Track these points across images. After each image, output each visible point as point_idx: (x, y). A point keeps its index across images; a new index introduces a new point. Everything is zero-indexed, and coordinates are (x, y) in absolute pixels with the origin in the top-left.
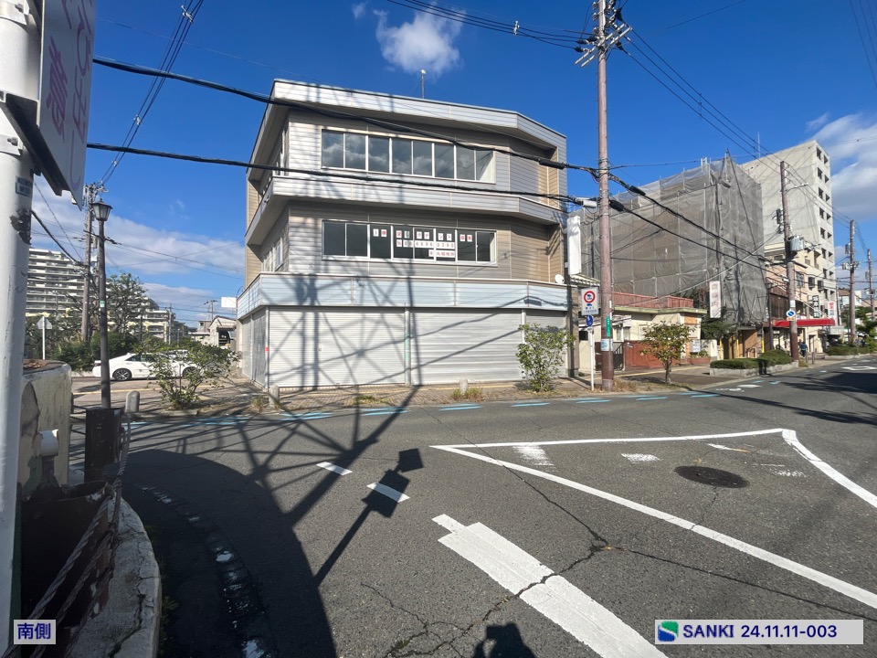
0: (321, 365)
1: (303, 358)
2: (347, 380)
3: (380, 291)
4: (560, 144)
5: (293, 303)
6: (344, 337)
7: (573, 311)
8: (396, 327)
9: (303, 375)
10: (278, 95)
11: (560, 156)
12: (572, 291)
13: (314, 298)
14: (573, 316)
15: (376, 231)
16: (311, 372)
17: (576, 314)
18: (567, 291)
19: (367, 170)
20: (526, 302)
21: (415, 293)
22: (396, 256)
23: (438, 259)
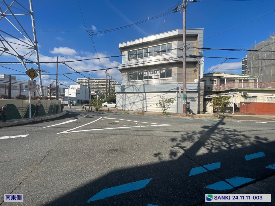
0: (126, 105)
1: (123, 104)
2: (131, 109)
3: (137, 88)
4: (200, 33)
5: (121, 92)
6: (130, 99)
7: (201, 91)
8: (141, 97)
9: (123, 107)
10: (119, 47)
11: (200, 37)
12: (201, 84)
13: (124, 91)
14: (201, 93)
15: (140, 73)
16: (124, 107)
17: (202, 92)
18: (197, 84)
19: (138, 58)
20: (177, 89)
21: (145, 88)
22: (144, 79)
23: (155, 78)
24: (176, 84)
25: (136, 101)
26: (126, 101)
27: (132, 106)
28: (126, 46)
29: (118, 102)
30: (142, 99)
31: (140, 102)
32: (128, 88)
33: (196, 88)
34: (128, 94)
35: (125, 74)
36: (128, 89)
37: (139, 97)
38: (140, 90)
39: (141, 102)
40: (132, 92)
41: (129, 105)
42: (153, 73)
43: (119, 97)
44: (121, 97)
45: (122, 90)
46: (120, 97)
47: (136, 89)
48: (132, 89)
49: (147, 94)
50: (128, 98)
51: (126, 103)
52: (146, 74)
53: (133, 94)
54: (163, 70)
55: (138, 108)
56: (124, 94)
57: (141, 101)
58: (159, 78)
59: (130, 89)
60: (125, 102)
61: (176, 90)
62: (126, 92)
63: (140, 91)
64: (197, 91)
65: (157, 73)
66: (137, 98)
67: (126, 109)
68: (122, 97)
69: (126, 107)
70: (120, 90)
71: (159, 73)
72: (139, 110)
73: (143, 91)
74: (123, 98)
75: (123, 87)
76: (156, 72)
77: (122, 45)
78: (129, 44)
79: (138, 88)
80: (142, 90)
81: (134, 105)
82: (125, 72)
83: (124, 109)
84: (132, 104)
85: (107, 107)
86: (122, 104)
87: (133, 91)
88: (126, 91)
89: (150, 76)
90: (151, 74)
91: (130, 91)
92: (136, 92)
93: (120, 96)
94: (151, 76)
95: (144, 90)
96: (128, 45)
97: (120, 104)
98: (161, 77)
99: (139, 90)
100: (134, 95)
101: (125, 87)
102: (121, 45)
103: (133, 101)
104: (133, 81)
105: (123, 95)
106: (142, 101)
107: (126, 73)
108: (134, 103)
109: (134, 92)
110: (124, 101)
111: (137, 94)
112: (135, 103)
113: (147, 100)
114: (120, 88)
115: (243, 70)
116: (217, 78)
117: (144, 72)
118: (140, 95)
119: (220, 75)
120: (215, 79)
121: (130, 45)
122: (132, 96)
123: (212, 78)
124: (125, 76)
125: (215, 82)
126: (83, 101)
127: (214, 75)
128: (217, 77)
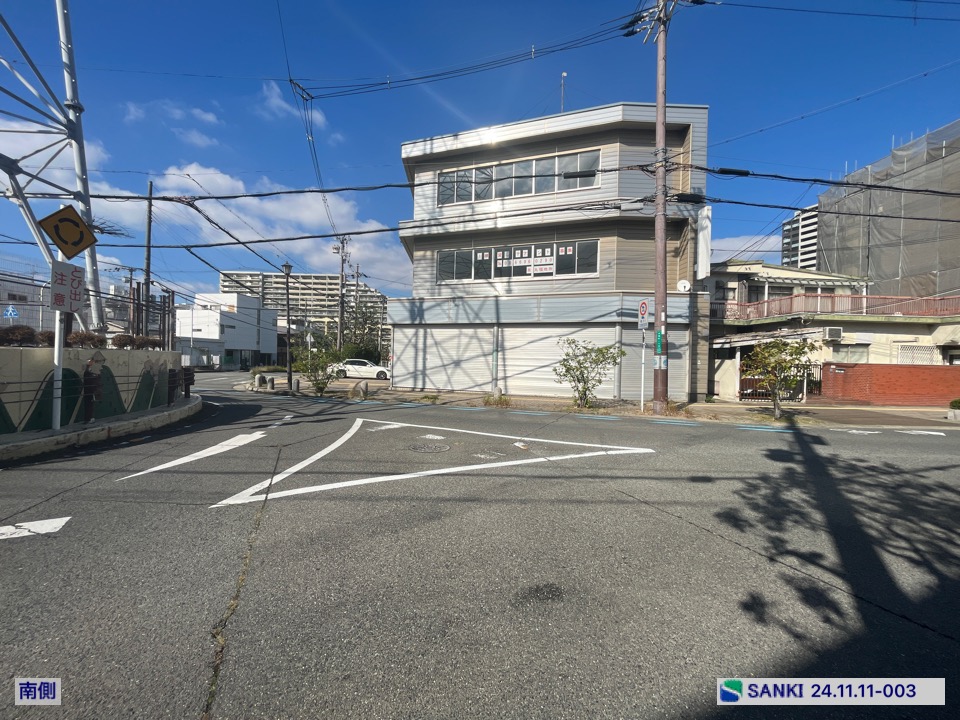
0: (428, 372)
1: (416, 365)
2: (446, 386)
3: (472, 309)
4: (697, 119)
5: (408, 322)
6: (445, 350)
7: (699, 323)
8: (486, 341)
9: (415, 378)
10: (404, 156)
11: (696, 134)
12: (699, 300)
13: (422, 317)
14: (699, 329)
15: (480, 255)
16: (420, 377)
17: (703, 327)
18: (688, 299)
19: (473, 201)
20: (619, 315)
21: (501, 311)
22: (496, 276)
23: (536, 275)
24: (617, 298)
25: (468, 355)
26: (428, 356)
27: (453, 373)
28: (428, 151)
29: (399, 358)
30: (488, 348)
31: (482, 359)
32: (438, 308)
33: (685, 311)
34: (436, 332)
35: (424, 258)
36: (437, 310)
37: (479, 340)
38: (481, 315)
39: (487, 362)
40: (453, 321)
41: (439, 372)
42: (529, 256)
43: (400, 342)
44: (410, 341)
45: (413, 316)
46: (406, 341)
47: (469, 311)
48: (452, 312)
49: (508, 331)
50: (436, 344)
51: (429, 365)
52: (503, 259)
53: (455, 331)
54: (566, 245)
55: (474, 381)
56: (421, 331)
57: (485, 355)
58: (551, 274)
59: (444, 310)
60: (425, 359)
61: (615, 319)
62: (428, 322)
63: (480, 319)
64: (686, 321)
65: (543, 255)
66: (468, 344)
67: (429, 386)
68: (413, 341)
69: (427, 380)
70: (406, 314)
71: (552, 255)
72: (476, 389)
73: (494, 321)
74: (416, 347)
75: (418, 304)
76: (539, 251)
77: (415, 149)
78: (442, 145)
79: (476, 308)
80: (490, 318)
81: (459, 371)
82: (425, 250)
83: (420, 385)
84: (452, 366)
85: (346, 377)
86: (412, 369)
87: (457, 318)
88: (429, 318)
89: (518, 264)
90: (522, 257)
91: (446, 321)
92: (466, 322)
93: (406, 337)
94: (523, 264)
95: (498, 318)
96: (436, 151)
97: (405, 367)
98: (559, 271)
99: (477, 315)
100: (459, 336)
101: (426, 305)
102: (412, 150)
103: (455, 358)
104: (455, 281)
105: (416, 334)
106: (490, 358)
107: (429, 253)
108: (457, 363)
109: (460, 322)
110: (421, 354)
111: (470, 331)
112: (464, 365)
113: (507, 352)
114: (404, 306)
115: (786, 260)
116: (739, 281)
117: (497, 250)
118: (483, 333)
119: (748, 271)
120: (732, 285)
121: (443, 149)
122: (451, 338)
123: (723, 279)
124: (423, 264)
125: (731, 294)
126: (247, 355)
127: (731, 269)
128: (741, 277)
